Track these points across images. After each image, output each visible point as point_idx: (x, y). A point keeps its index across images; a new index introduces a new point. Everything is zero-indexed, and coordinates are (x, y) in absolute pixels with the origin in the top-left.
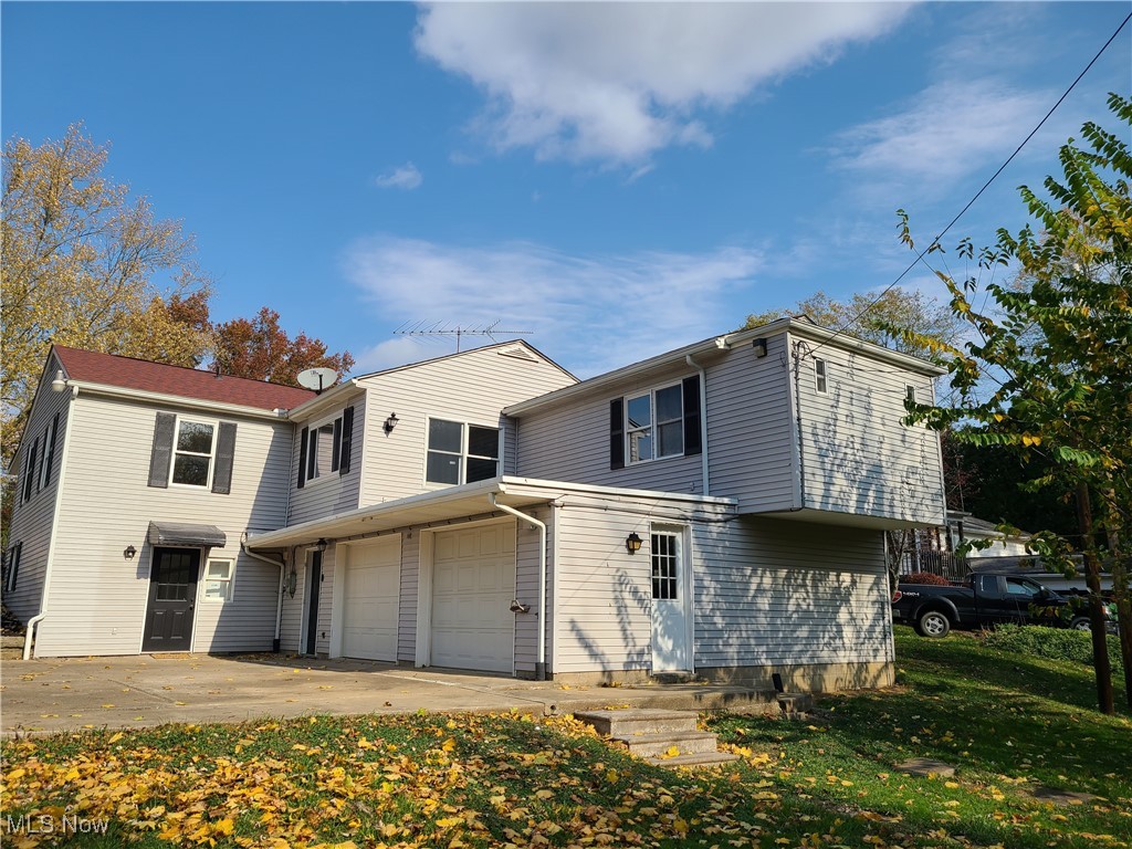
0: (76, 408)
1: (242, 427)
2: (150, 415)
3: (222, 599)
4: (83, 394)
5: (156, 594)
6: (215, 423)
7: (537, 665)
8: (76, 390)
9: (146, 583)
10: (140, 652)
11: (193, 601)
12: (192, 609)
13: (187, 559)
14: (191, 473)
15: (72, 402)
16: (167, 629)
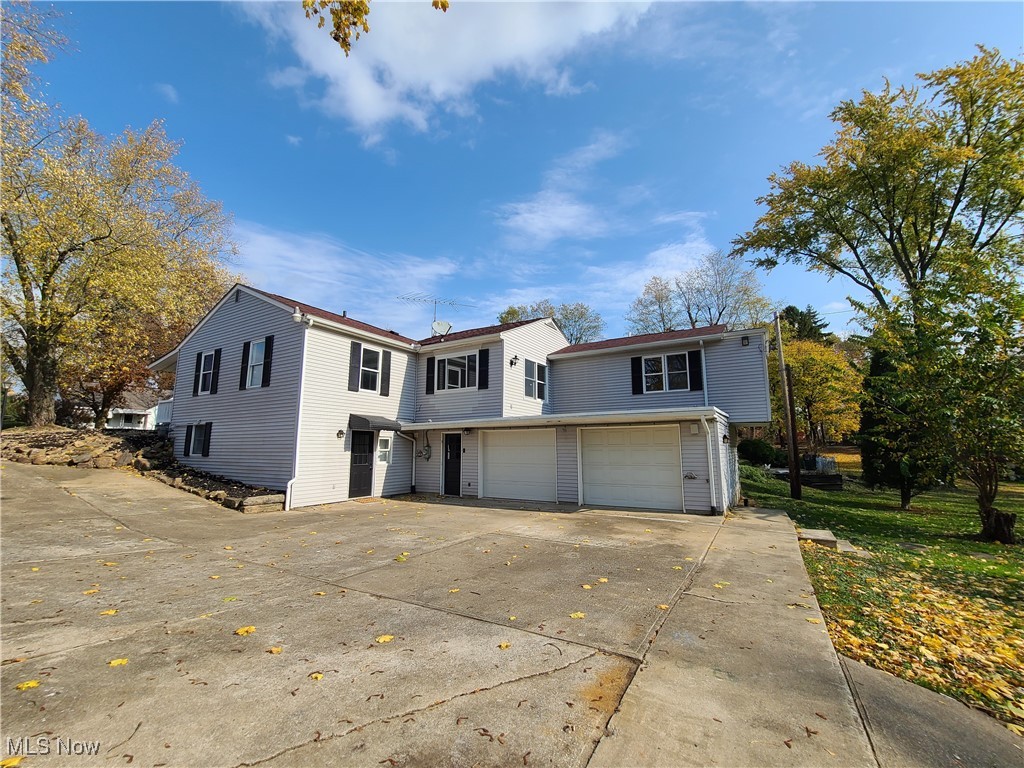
0: (309, 333)
1: (394, 354)
2: (348, 342)
3: (384, 463)
4: (315, 327)
5: (354, 460)
6: (380, 350)
7: (713, 508)
8: (311, 323)
9: (349, 454)
10: (347, 499)
11: (372, 465)
12: (371, 469)
13: (367, 437)
14: (369, 383)
15: (307, 331)
16: (360, 483)
